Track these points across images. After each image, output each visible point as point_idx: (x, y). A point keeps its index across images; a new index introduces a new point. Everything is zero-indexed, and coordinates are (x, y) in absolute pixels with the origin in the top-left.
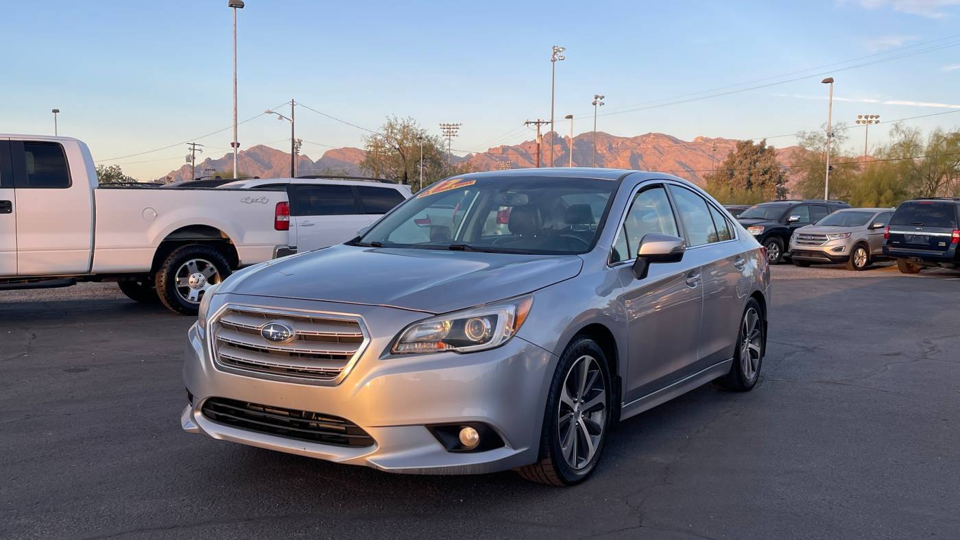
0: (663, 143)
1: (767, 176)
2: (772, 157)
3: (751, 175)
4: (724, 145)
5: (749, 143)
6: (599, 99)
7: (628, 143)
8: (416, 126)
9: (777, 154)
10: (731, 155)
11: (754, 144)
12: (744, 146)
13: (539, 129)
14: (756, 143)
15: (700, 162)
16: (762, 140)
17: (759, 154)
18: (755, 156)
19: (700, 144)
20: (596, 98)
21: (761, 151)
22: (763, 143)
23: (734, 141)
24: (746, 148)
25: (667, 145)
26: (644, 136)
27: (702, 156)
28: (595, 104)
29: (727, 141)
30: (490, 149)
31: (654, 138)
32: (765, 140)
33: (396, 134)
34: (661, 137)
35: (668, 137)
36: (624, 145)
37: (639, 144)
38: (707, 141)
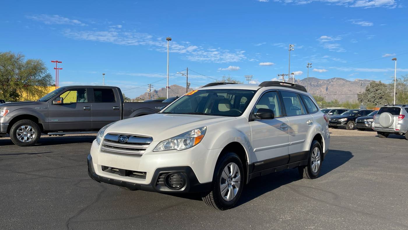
0: (341, 82)
4: (367, 82)
6: (310, 65)
7: (325, 82)
13: (283, 77)
15: (357, 90)
18: (377, 87)
20: (308, 64)
22: (380, 82)
24: (373, 84)
25: (343, 83)
26: (332, 79)
27: (358, 87)
28: (308, 67)
29: (369, 81)
31: (337, 80)
34: (340, 79)
35: (343, 79)
36: (323, 83)
37: (330, 82)
38: (360, 81)
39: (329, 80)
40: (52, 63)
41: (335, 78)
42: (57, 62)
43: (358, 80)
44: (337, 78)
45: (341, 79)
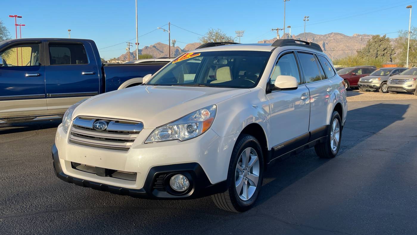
0: (339, 37)
1: (386, 51)
2: (388, 43)
3: (378, 51)
4: (367, 37)
5: (378, 36)
6: (306, 18)
7: (322, 37)
8: (221, 32)
9: (391, 41)
10: (369, 42)
11: (380, 37)
12: (375, 37)
13: (278, 32)
14: (382, 36)
15: (355, 46)
16: (384, 35)
17: (382, 42)
18: (380, 43)
19: (355, 37)
20: (305, 17)
21: (384, 39)
22: (385, 36)
23: (372, 35)
24: (376, 39)
25: (340, 38)
26: (329, 34)
27: (357, 43)
28: (305, 20)
29: (368, 36)
30: (259, 42)
31: (334, 35)
32: (385, 35)
33: (213, 37)
34: (337, 34)
35: (341, 34)
36: (320, 39)
37: (327, 38)
38: (359, 36)
39: (326, 35)
40: (10, 17)
41: (332, 33)
42: (16, 16)
43: (357, 35)
44: (334, 33)
45: (339, 34)
